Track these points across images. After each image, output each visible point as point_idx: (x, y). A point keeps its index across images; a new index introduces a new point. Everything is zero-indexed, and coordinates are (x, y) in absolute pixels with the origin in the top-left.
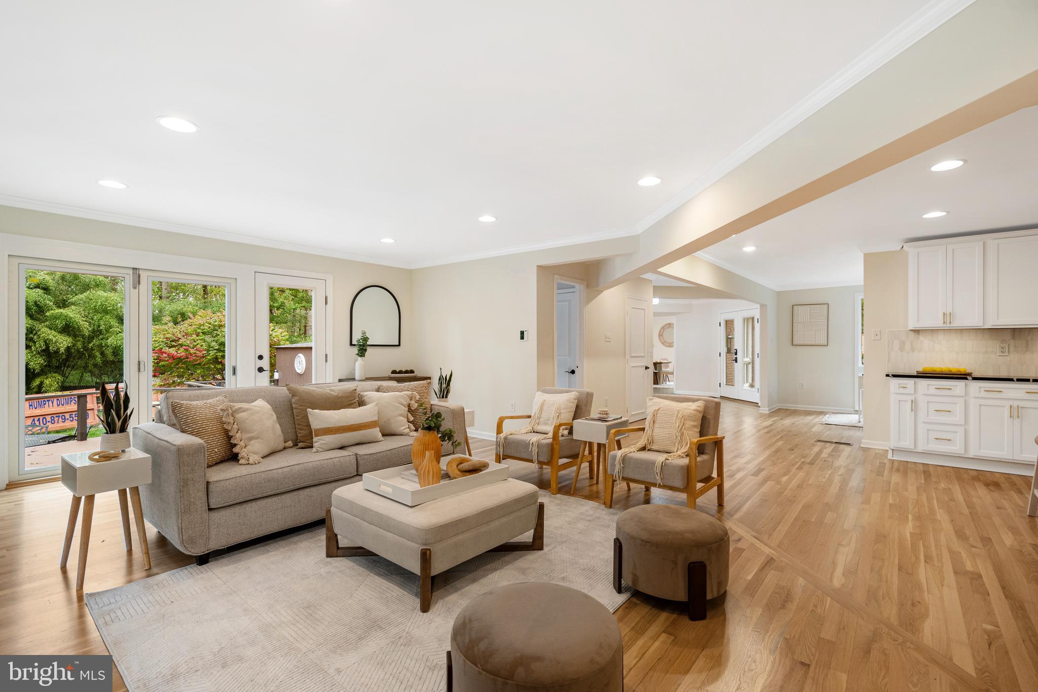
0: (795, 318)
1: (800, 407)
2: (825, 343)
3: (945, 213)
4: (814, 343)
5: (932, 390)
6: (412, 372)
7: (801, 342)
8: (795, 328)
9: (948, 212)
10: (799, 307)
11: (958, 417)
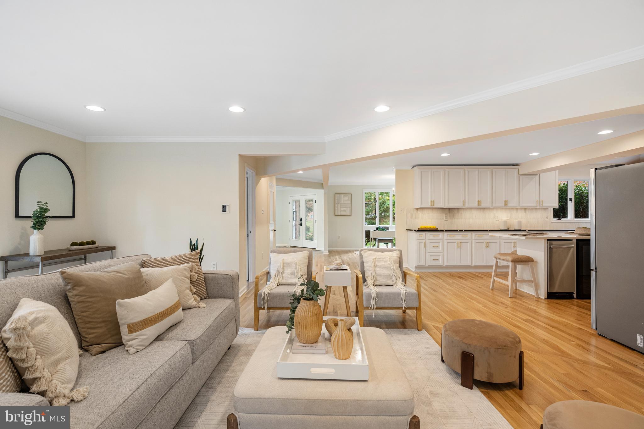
0: (336, 201)
1: (339, 249)
2: (350, 214)
3: (449, 154)
4: (345, 215)
5: (432, 237)
6: (94, 243)
7: (339, 214)
8: (336, 207)
9: (450, 154)
10: (339, 195)
11: (440, 249)
